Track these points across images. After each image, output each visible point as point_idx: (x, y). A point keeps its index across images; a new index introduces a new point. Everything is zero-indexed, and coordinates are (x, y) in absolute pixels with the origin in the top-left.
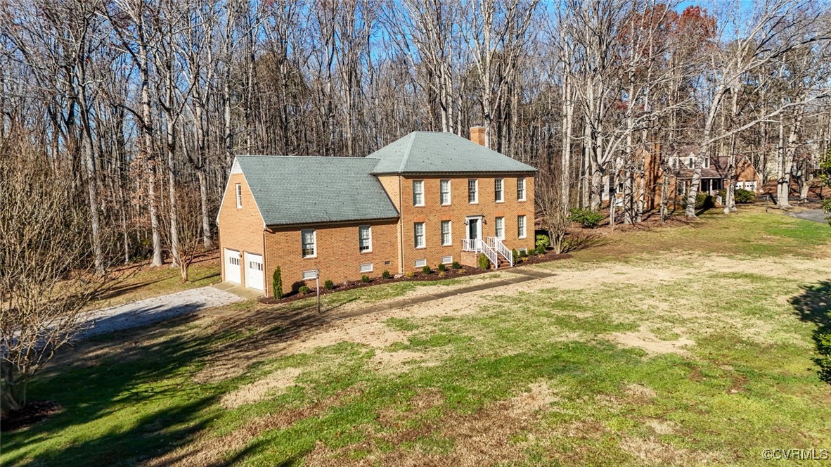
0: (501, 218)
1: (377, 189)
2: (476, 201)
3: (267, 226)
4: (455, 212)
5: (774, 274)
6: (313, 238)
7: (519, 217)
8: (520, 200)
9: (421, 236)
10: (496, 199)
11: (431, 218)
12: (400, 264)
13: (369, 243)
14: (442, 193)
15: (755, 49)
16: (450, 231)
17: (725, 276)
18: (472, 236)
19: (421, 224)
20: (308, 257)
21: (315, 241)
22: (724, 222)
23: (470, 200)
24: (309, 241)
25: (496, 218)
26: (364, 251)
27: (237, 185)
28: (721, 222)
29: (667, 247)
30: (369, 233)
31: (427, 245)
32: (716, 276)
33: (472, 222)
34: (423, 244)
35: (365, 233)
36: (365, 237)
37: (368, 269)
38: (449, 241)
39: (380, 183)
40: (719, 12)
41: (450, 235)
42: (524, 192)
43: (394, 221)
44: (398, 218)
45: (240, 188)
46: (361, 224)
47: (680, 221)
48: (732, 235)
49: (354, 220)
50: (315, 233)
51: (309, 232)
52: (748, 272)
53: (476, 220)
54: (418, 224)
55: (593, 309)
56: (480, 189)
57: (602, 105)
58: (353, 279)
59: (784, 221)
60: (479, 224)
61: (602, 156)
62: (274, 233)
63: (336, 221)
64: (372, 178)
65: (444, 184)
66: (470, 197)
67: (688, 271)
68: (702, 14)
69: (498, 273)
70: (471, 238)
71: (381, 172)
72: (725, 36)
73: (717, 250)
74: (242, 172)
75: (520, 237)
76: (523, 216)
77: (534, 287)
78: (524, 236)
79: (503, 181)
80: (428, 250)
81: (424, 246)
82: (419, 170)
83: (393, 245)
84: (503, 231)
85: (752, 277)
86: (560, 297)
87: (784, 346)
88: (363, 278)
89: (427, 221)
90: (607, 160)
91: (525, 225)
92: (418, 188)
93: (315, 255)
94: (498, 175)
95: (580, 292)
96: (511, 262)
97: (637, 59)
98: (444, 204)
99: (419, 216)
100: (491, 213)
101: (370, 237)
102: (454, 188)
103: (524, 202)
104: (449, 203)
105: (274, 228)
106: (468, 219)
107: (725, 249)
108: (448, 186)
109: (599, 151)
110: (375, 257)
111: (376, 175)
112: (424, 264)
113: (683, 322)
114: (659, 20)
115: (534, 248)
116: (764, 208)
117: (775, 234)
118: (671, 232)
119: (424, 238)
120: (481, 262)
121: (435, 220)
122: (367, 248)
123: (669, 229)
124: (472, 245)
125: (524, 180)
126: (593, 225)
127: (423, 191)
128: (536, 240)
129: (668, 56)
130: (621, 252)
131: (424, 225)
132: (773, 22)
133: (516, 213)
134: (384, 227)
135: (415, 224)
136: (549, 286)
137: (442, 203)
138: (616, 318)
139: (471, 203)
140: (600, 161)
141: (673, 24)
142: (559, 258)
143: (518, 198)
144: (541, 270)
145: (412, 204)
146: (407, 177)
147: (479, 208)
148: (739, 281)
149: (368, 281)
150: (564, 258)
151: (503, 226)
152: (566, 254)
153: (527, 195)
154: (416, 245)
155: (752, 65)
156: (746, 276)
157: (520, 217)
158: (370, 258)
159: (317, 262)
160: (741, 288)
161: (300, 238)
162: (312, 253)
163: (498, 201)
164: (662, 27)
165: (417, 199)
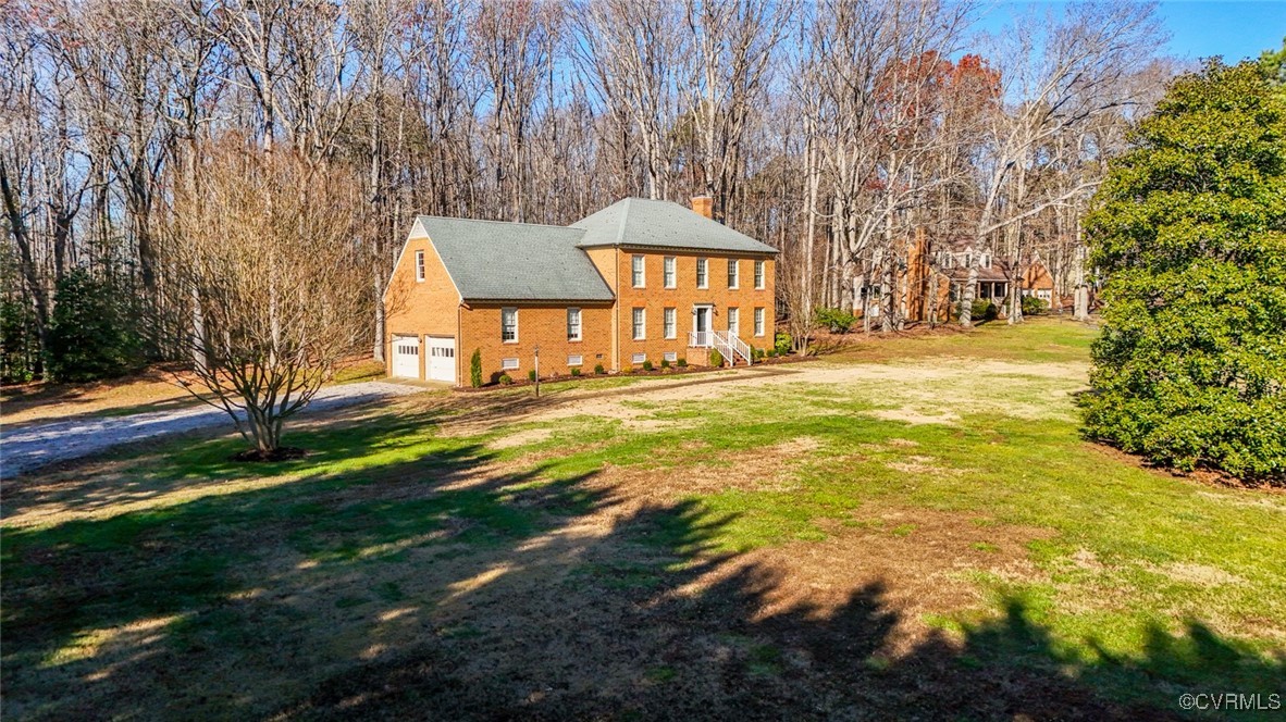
0: (734, 309)
1: (587, 265)
2: (706, 286)
3: (465, 299)
4: (681, 298)
5: (1055, 375)
6: (514, 319)
7: (756, 309)
8: (757, 288)
9: (640, 325)
10: (729, 285)
11: (653, 303)
12: (614, 359)
13: (578, 330)
14: (666, 274)
15: (1047, 115)
16: (674, 321)
17: (999, 376)
18: (700, 327)
19: (641, 309)
20: (508, 341)
21: (516, 323)
22: (1006, 333)
23: (698, 284)
24: (509, 323)
25: (729, 308)
26: (573, 339)
27: (417, 253)
28: (1003, 332)
29: (935, 353)
30: (578, 317)
31: (647, 337)
32: (990, 375)
33: (701, 312)
34: (642, 335)
35: (574, 318)
36: (574, 322)
37: (576, 361)
38: (672, 333)
39: (591, 260)
40: (1003, 65)
41: (674, 326)
42: (763, 279)
43: (607, 304)
44: (614, 301)
45: (421, 256)
46: (571, 305)
47: (953, 330)
48: (1014, 344)
49: (563, 300)
50: (516, 313)
51: (510, 311)
52: (1026, 373)
53: (705, 310)
54: (637, 309)
55: (851, 396)
56: (711, 270)
57: (857, 177)
58: (562, 373)
59: (1079, 332)
60: (708, 315)
61: (856, 242)
62: (471, 309)
63: (542, 300)
64: (579, 252)
65: (668, 263)
66: (699, 280)
67: (958, 371)
68: (983, 66)
69: (734, 370)
70: (699, 330)
71: (592, 244)
72: (1011, 97)
73: (994, 356)
74: (427, 236)
75: (757, 334)
76: (760, 309)
77: (782, 381)
78: (762, 333)
79: (737, 263)
80: (648, 343)
81: (643, 337)
82: (640, 242)
83: (607, 334)
84: (736, 326)
85: (1030, 377)
86: (812, 388)
87: (1050, 421)
88: (573, 371)
89: (647, 306)
90: (863, 246)
91: (763, 319)
92: (638, 266)
93: (516, 340)
94: (733, 255)
95: (834, 385)
96: (749, 360)
97: (900, 120)
98: (668, 287)
99: (639, 300)
100: (724, 302)
101: (580, 322)
102: (680, 268)
103: (762, 291)
104: (674, 286)
105: (472, 304)
106: (696, 308)
107: (1004, 355)
108: (673, 265)
109: (852, 234)
110: (585, 348)
111: (583, 249)
112: (643, 359)
113: (950, 405)
114: (927, 70)
115: (773, 348)
116: (1058, 320)
117: (1066, 344)
118: (940, 339)
119: (643, 327)
120: (712, 358)
121: (657, 305)
122: (576, 336)
123: (938, 336)
124: (701, 339)
125: (763, 264)
126: (843, 330)
127: (643, 269)
128: (776, 340)
129: (940, 120)
130: (878, 356)
131: (644, 311)
132: (1069, 80)
133: (752, 304)
134: (596, 311)
135: (634, 309)
136: (799, 380)
137: (665, 285)
138: (876, 402)
139: (700, 287)
140: (854, 248)
141: (946, 78)
142: (805, 360)
143: (756, 285)
144: (784, 369)
145: (630, 283)
146: (626, 251)
147: (709, 294)
148: (1014, 379)
149: (577, 374)
150: (810, 360)
151: (737, 320)
152: (813, 356)
153: (766, 281)
154: (634, 336)
155: (1042, 133)
156: (1024, 376)
157: (758, 309)
158: (579, 348)
159: (518, 349)
160: (1015, 384)
161: (499, 318)
162: (513, 337)
163: (731, 288)
164: (931, 80)
165: (637, 279)
